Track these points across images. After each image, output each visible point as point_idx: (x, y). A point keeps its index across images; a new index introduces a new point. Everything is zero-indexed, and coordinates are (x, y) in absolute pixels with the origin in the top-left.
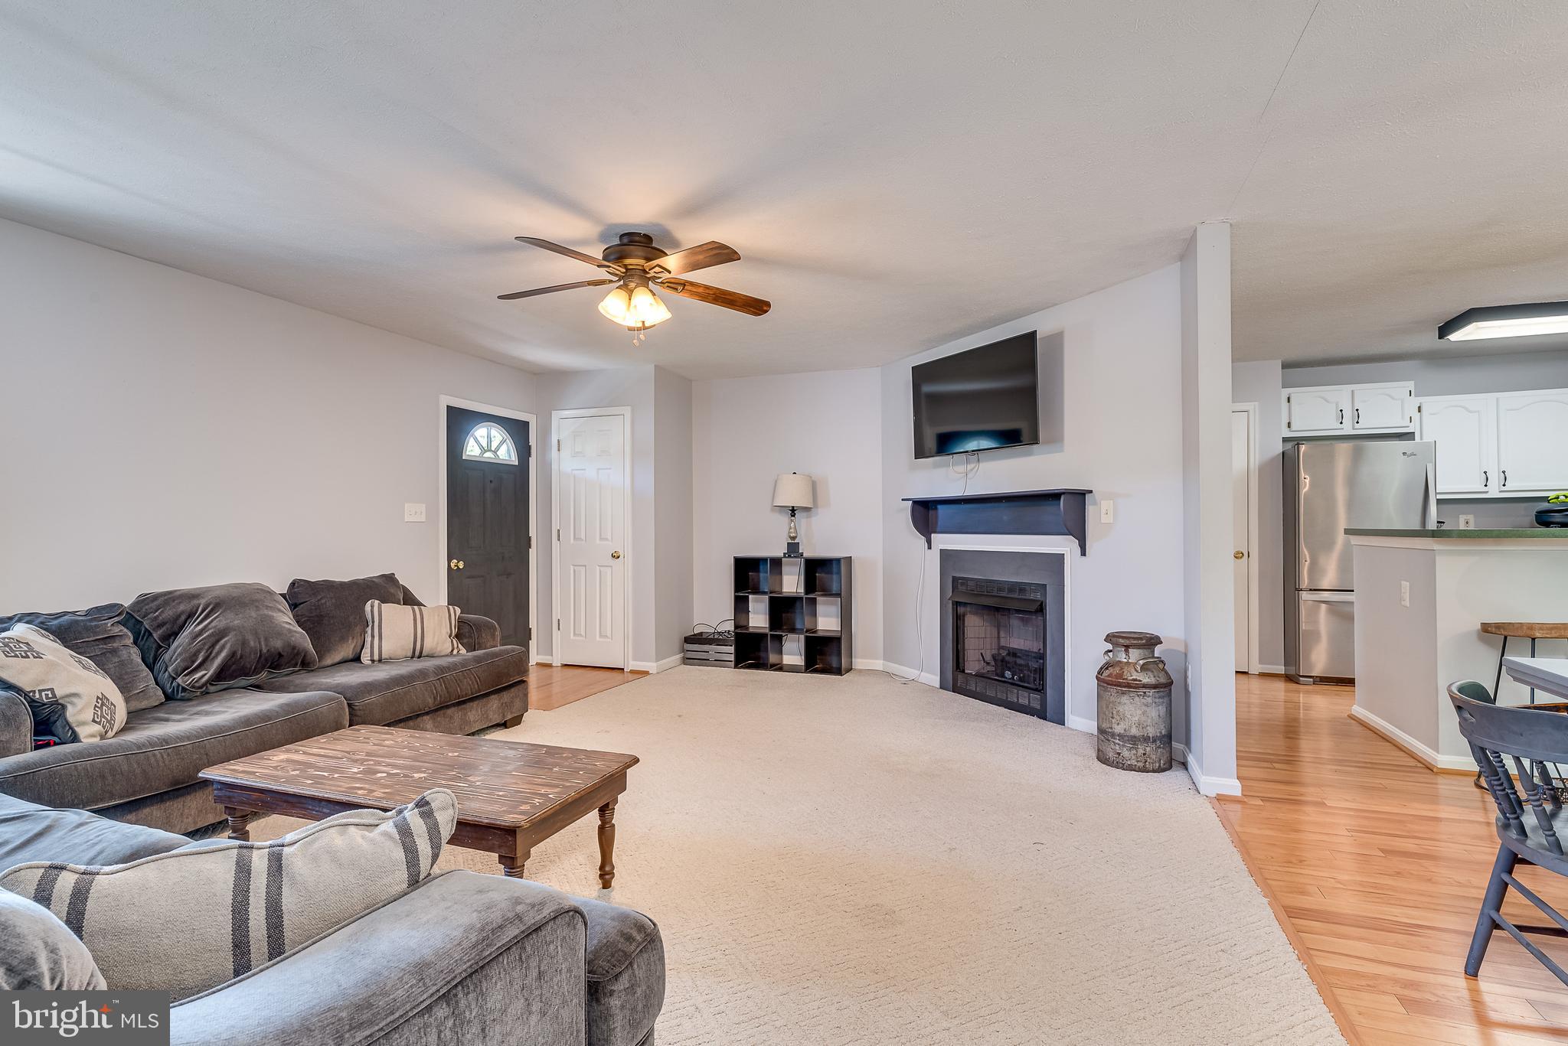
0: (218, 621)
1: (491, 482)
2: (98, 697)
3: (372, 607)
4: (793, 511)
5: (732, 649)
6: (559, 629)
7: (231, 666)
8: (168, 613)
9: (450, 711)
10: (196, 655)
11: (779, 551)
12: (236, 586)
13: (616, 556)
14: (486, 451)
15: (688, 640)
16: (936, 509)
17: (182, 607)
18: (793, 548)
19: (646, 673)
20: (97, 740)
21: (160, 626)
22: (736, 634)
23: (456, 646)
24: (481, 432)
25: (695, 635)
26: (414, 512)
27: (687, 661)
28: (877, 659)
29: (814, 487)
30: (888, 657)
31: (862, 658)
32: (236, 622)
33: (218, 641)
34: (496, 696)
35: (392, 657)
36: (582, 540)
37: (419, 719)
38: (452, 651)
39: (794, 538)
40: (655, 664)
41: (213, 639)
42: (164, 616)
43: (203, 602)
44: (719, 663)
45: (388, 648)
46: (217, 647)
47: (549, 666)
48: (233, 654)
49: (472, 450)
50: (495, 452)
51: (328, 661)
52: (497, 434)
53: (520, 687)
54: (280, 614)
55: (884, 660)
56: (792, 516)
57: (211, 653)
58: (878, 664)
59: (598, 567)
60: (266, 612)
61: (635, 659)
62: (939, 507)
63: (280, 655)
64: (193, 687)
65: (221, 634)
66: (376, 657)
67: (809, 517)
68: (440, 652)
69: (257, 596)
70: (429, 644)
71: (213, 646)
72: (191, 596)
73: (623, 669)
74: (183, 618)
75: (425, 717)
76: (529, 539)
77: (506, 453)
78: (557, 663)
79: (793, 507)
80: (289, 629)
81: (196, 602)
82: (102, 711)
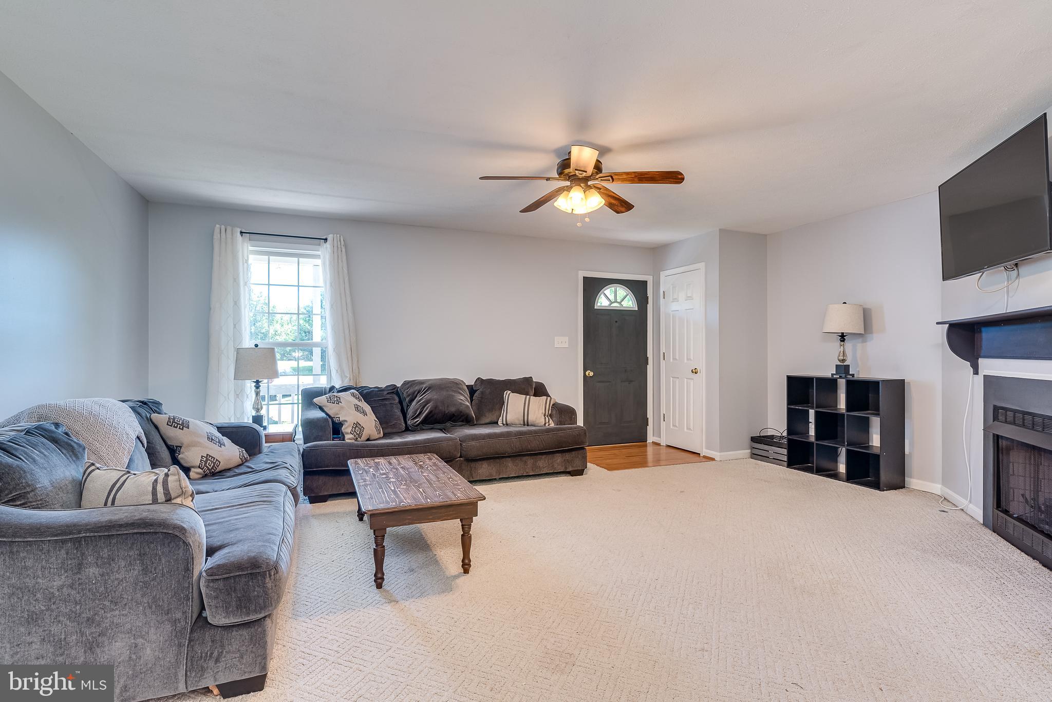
0: (428, 396)
1: (616, 322)
2: (354, 423)
3: (507, 393)
4: (843, 337)
5: (785, 451)
6: (664, 421)
7: (430, 418)
8: (411, 390)
9: (525, 458)
10: (417, 411)
11: (828, 372)
12: (441, 379)
13: (695, 372)
14: (612, 303)
15: (754, 439)
16: (980, 332)
17: (417, 388)
18: (843, 369)
19: (713, 459)
20: (353, 441)
21: (409, 396)
22: (789, 440)
23: (547, 421)
24: (609, 291)
25: (760, 437)
26: (562, 342)
27: (754, 456)
28: (933, 481)
29: (867, 316)
30: (945, 482)
31: (918, 479)
32: (435, 397)
33: (426, 405)
34: (560, 454)
35: (513, 423)
36: (677, 360)
37: (504, 459)
38: (545, 424)
39: (843, 361)
40: (719, 454)
41: (424, 404)
42: (410, 391)
43: (424, 386)
44: (776, 461)
45: (510, 418)
46: (425, 408)
47: (659, 444)
48: (430, 412)
49: (602, 302)
50: (620, 303)
51: (483, 422)
52: (622, 291)
53: (581, 451)
54: (459, 395)
55: (942, 485)
56: (841, 341)
57: (422, 411)
58: (937, 488)
59: (686, 379)
60: (451, 393)
61: (707, 448)
62: (983, 329)
63: (454, 414)
64: (413, 425)
65: (427, 402)
66: (504, 423)
67: (864, 341)
68: (538, 423)
69: (450, 385)
70: (532, 418)
71: (424, 407)
72: (421, 383)
73: (700, 454)
74: (416, 393)
75: (508, 459)
76: (647, 358)
77: (629, 303)
78: (663, 443)
79: (843, 333)
80: (460, 403)
81: (421, 386)
82: (355, 429)
